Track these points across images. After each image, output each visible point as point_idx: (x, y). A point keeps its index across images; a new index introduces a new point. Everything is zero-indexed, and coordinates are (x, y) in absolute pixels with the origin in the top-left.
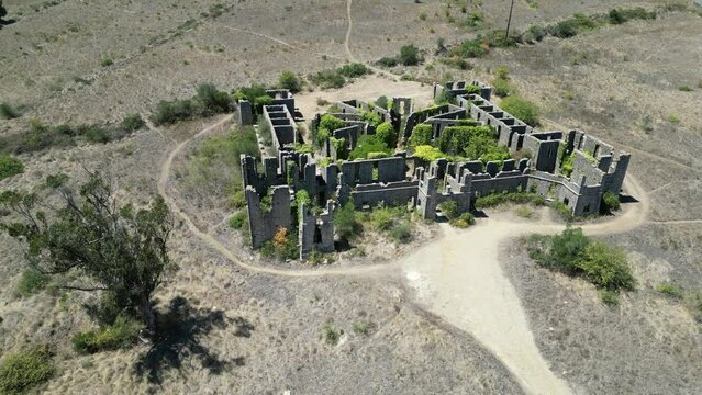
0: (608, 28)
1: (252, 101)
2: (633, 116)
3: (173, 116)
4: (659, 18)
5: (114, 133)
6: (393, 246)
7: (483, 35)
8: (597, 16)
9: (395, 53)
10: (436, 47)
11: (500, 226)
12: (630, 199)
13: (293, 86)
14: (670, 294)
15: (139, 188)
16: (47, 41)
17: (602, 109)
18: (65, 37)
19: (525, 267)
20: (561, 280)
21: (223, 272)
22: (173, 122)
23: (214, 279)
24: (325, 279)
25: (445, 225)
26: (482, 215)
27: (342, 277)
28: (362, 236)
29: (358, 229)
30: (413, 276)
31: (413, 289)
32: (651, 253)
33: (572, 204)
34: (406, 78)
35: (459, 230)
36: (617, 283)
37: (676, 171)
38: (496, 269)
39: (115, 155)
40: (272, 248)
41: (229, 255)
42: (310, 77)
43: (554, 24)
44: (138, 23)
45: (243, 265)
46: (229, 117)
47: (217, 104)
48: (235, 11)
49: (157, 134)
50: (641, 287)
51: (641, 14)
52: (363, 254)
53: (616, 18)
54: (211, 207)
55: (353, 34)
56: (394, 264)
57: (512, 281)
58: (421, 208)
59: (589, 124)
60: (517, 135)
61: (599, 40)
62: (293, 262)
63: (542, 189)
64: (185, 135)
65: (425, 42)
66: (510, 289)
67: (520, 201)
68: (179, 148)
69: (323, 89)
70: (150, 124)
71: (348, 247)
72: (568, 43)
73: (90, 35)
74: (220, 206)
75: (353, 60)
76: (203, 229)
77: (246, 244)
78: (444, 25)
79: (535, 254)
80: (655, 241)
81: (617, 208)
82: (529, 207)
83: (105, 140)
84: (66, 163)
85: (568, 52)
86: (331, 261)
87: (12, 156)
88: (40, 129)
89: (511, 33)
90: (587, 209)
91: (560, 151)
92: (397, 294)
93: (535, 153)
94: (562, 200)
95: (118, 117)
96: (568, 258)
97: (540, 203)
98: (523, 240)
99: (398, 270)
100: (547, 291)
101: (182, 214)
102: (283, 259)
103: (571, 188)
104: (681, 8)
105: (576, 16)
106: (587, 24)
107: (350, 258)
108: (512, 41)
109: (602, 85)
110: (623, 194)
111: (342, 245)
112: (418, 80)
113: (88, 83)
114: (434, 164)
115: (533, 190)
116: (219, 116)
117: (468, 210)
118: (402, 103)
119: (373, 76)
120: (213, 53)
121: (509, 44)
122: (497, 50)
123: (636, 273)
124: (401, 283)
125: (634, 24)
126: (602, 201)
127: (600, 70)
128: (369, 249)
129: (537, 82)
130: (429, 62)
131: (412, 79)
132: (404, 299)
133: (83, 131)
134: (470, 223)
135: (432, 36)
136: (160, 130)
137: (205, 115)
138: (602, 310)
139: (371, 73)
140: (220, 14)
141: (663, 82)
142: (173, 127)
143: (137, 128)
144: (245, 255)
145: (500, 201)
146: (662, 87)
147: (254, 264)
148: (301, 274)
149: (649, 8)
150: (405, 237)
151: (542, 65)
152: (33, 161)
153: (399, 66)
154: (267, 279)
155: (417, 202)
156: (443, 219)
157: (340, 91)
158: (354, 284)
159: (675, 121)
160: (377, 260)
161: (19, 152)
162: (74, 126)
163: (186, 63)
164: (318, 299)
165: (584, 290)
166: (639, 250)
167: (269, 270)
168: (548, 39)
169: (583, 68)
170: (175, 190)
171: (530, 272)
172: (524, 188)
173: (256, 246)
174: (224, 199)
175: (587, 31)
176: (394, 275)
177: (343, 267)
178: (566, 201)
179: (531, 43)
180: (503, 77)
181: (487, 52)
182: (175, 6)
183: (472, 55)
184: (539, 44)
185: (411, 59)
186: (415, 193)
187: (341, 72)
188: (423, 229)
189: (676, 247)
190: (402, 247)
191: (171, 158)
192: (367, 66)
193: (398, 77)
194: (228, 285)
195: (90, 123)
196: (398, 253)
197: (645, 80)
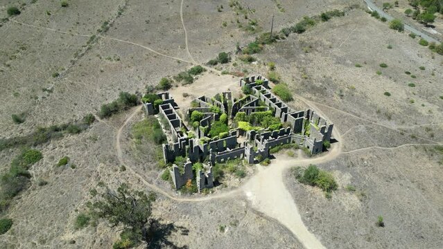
0: (321, 24)
2: (335, 87)
3: (109, 112)
4: (346, 14)
5: (81, 127)
6: (237, 180)
7: (259, 37)
8: (315, 17)
9: (215, 57)
10: (236, 49)
11: (282, 162)
12: (334, 141)
13: (167, 86)
14: (351, 190)
15: (110, 162)
16: (11, 59)
17: (321, 84)
18: (19, 54)
19: (294, 183)
20: (309, 188)
21: (166, 203)
22: (110, 115)
23: (163, 208)
24: (212, 201)
25: (258, 165)
26: (273, 157)
27: (219, 199)
28: (224, 177)
29: (222, 174)
30: (249, 194)
31: (250, 201)
32: (344, 170)
33: (311, 149)
34: (224, 73)
35: (265, 167)
36: (332, 187)
37: (353, 121)
38: (282, 185)
39: (87, 141)
40: (186, 189)
41: (166, 194)
42: (174, 77)
43: (293, 25)
44: (60, 39)
45: (174, 199)
46: (139, 108)
47: (131, 102)
48: (116, 25)
49: (104, 125)
50: (340, 188)
51: (337, 14)
52: (226, 186)
53: (325, 18)
54: (150, 169)
55: (189, 41)
56: (240, 190)
57: (290, 192)
58: (247, 158)
59: (315, 95)
60: (284, 114)
61: (317, 33)
62: (196, 194)
63: (297, 142)
64: (119, 124)
65: (230, 49)
66: (289, 195)
67: (288, 148)
68: (119, 133)
69: (183, 85)
70: (97, 118)
71: (220, 184)
72: (301, 37)
73: (34, 52)
74: (154, 167)
75: (196, 64)
76: (151, 182)
77: (173, 188)
78: (237, 30)
79: (298, 177)
80: (345, 164)
81: (329, 147)
82: (292, 150)
83: (79, 132)
84: (63, 149)
85: (302, 43)
86: (213, 192)
87: (32, 148)
88: (43, 130)
89: (273, 35)
90: (317, 150)
91: (304, 122)
92: (244, 204)
93: (293, 124)
94: (306, 146)
95: (80, 115)
96: (310, 177)
97: (297, 148)
98: (292, 170)
99: (242, 192)
100: (304, 195)
101: (137, 174)
102: (191, 194)
103: (310, 142)
104: (357, 6)
105: (305, 18)
106: (312, 23)
107: (221, 189)
108: (273, 39)
109: (321, 67)
110: (332, 138)
111: (216, 183)
112: (231, 74)
113: (51, 91)
114: (249, 132)
115: (294, 142)
116: (133, 108)
117: (266, 157)
118: (227, 94)
119: (207, 73)
120: (114, 62)
121: (272, 41)
122: (266, 45)
123: (338, 181)
124: (244, 199)
125: (335, 21)
126: (321, 148)
127: (319, 55)
128: (228, 183)
129: (288, 68)
130: (233, 59)
131: (227, 73)
132: (247, 206)
133: (65, 127)
134: (269, 163)
135: (232, 39)
136: (104, 121)
137: (126, 109)
138: (325, 200)
139: (205, 70)
140: (107, 29)
141: (348, 61)
142: (111, 118)
143: (92, 122)
144: (174, 193)
145: (280, 149)
146: (347, 65)
147: (179, 198)
148: (201, 199)
149: (341, 9)
150: (243, 175)
151: (290, 55)
152: (44, 149)
153: (219, 64)
154: (186, 204)
155: (245, 155)
156: (256, 162)
157: (192, 85)
158: (225, 202)
159: (353, 89)
160: (233, 188)
161: (35, 145)
162: (60, 124)
163: (102, 71)
164: (212, 212)
165: (318, 192)
166: (339, 170)
167: (186, 199)
168: (292, 34)
169: (310, 55)
170: (128, 161)
171: (298, 186)
172: (290, 141)
173: (178, 188)
174: (155, 164)
175: (311, 28)
176: (241, 195)
177: (219, 194)
178: (308, 147)
179: (283, 38)
180: (272, 68)
181: (262, 49)
182: (78, 23)
183: (255, 52)
184: (287, 39)
185: (224, 59)
186: (243, 152)
187: (190, 72)
188: (249, 169)
189: (353, 166)
190: (242, 179)
191: (118, 140)
192: (203, 67)
193: (220, 72)
194: (170, 210)
195: (66, 122)
196: (241, 184)
197: (340, 61)
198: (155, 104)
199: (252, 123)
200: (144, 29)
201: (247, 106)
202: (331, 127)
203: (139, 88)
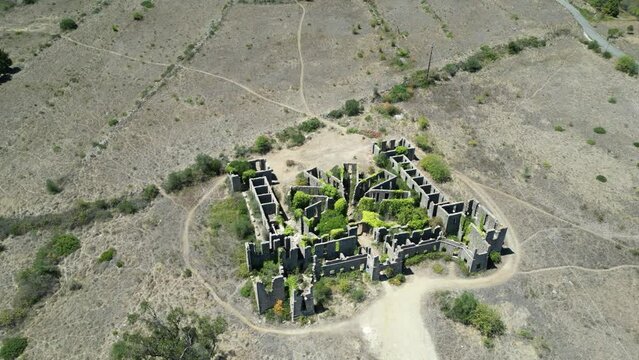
0: (508, 59)
1: (241, 176)
2: (518, 162)
3: (179, 184)
4: (548, 44)
5: (138, 205)
6: (352, 305)
7: (409, 77)
8: (499, 47)
9: (340, 105)
10: (372, 94)
11: (423, 282)
12: (508, 252)
13: (265, 148)
14: (526, 337)
15: (171, 261)
16: (56, 95)
17: (496, 156)
18: (69, 88)
19: (438, 318)
20: (460, 328)
21: (242, 334)
22: (180, 189)
23: (237, 340)
24: (311, 337)
25: (385, 283)
26: (409, 272)
27: (321, 334)
28: (331, 299)
29: (328, 294)
30: (366, 330)
31: (367, 342)
32: (517, 300)
33: (469, 264)
34: (350, 132)
35: (395, 287)
36: (496, 330)
37: (543, 220)
38: (419, 321)
39: (144, 226)
40: (273, 314)
41: (245, 320)
42: (278, 135)
43: (464, 58)
44: (126, 69)
45: (255, 327)
46: (221, 180)
47: (212, 169)
48: (205, 51)
49: (170, 203)
50: (508, 332)
51: (534, 43)
52: (334, 315)
53: (514, 49)
54: (226, 278)
55: (306, 79)
56: (353, 322)
57: (430, 332)
58: (370, 271)
59: (486, 175)
60: (432, 204)
61: (499, 73)
62: (288, 323)
63: (450, 251)
64: (192, 202)
65: (363, 94)
66: (428, 337)
67: (436, 258)
68: (190, 217)
69: (289, 147)
70: (162, 192)
71: (324, 310)
72: (474, 78)
73: (89, 86)
74: (232, 277)
75: (311, 116)
76: (224, 298)
77: (255, 310)
78: (378, 64)
79: (445, 308)
80: (521, 292)
81: (499, 261)
82: (441, 262)
83: (134, 211)
84: (109, 237)
85: (475, 88)
86: (313, 322)
87: (68, 232)
88: (85, 206)
89: (430, 74)
90: (479, 266)
91: (462, 220)
92: (357, 346)
93: (445, 222)
94: (463, 259)
95: (138, 186)
96: (463, 311)
97: (449, 260)
98: (436, 295)
99: (357, 326)
100: (450, 338)
101: (206, 284)
102: (281, 322)
103: (468, 254)
104: (566, 32)
105: (482, 49)
106: (492, 57)
107: (325, 318)
108: (430, 81)
109: (501, 129)
110: (505, 247)
111: (319, 308)
112: (360, 133)
113: (104, 147)
114: (377, 230)
115: (444, 250)
116: (213, 179)
117: (400, 271)
118: (350, 167)
119: (326, 130)
120: (196, 106)
121: (429, 83)
122: (420, 90)
123: (506, 321)
124: (359, 337)
125: (530, 54)
126: (486, 264)
127: (498, 109)
128: (336, 309)
129: (449, 128)
130: (367, 110)
131: (356, 132)
132: (362, 350)
133: (115, 203)
134: (402, 281)
135: (368, 79)
136: (171, 197)
137: (203, 180)
138: (484, 350)
139: (324, 126)
140: (192, 56)
141: (543, 121)
142: (181, 193)
143: (155, 197)
144: (256, 320)
145: (422, 259)
146: (542, 127)
147: (261, 326)
148: (294, 332)
149: (540, 35)
150: (360, 298)
151: (454, 107)
152: (84, 234)
153: (345, 117)
154: (272, 338)
155: (366, 267)
156: (383, 278)
157: (302, 148)
158: (331, 340)
159: (547, 167)
160: (344, 318)
161: (72, 228)
162: (109, 198)
163: (177, 120)
164: (308, 354)
165: (474, 336)
166: (510, 301)
167: (272, 330)
168: (460, 73)
169: (486, 108)
170: (196, 261)
171: (443, 323)
172: (438, 247)
173: (262, 312)
174: (233, 270)
175: (491, 64)
176: (353, 330)
177: (321, 326)
178: (466, 261)
179: (447, 79)
180: (425, 127)
181: (412, 95)
182: (153, 45)
183: (400, 100)
184: (453, 80)
185: (354, 110)
186: (365, 261)
187: (301, 128)
188: (371, 289)
189: (534, 295)
190: (358, 305)
191: (187, 228)
192: (322, 120)
193: (345, 130)
194: (247, 345)
195: (118, 195)
196: (357, 311)
197: (531, 120)
198: (243, 177)
199: (383, 214)
200: (243, 58)
201: (378, 188)
202: (503, 232)
203: (224, 149)
